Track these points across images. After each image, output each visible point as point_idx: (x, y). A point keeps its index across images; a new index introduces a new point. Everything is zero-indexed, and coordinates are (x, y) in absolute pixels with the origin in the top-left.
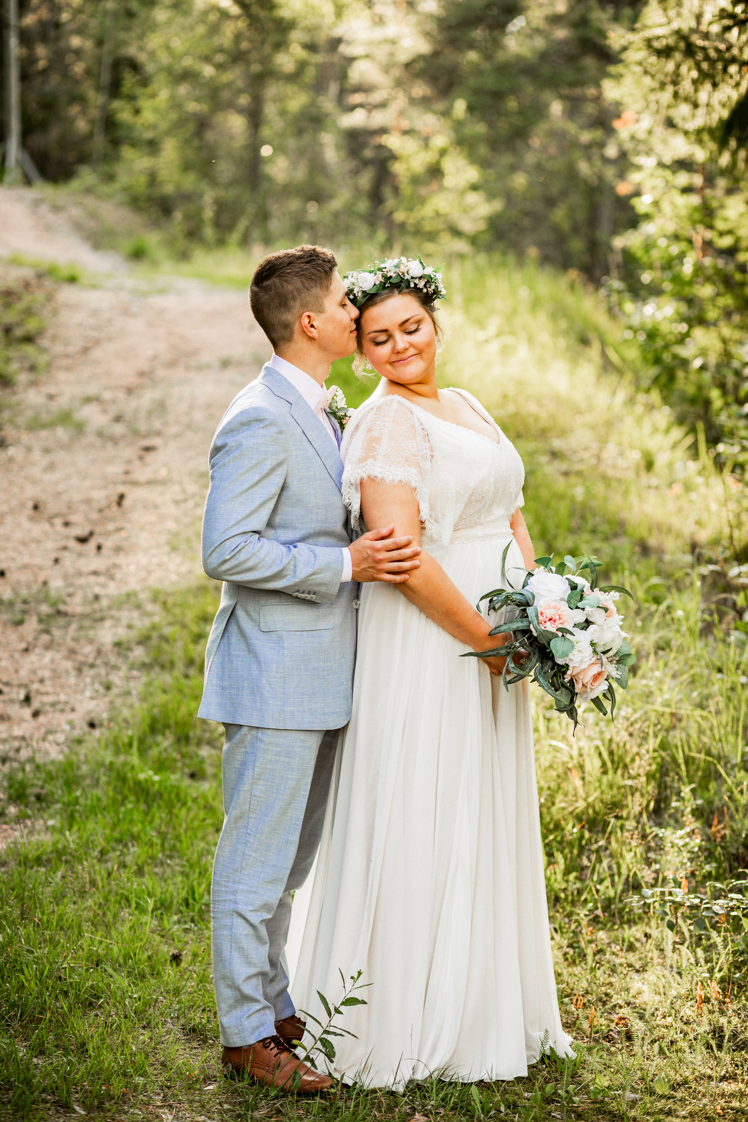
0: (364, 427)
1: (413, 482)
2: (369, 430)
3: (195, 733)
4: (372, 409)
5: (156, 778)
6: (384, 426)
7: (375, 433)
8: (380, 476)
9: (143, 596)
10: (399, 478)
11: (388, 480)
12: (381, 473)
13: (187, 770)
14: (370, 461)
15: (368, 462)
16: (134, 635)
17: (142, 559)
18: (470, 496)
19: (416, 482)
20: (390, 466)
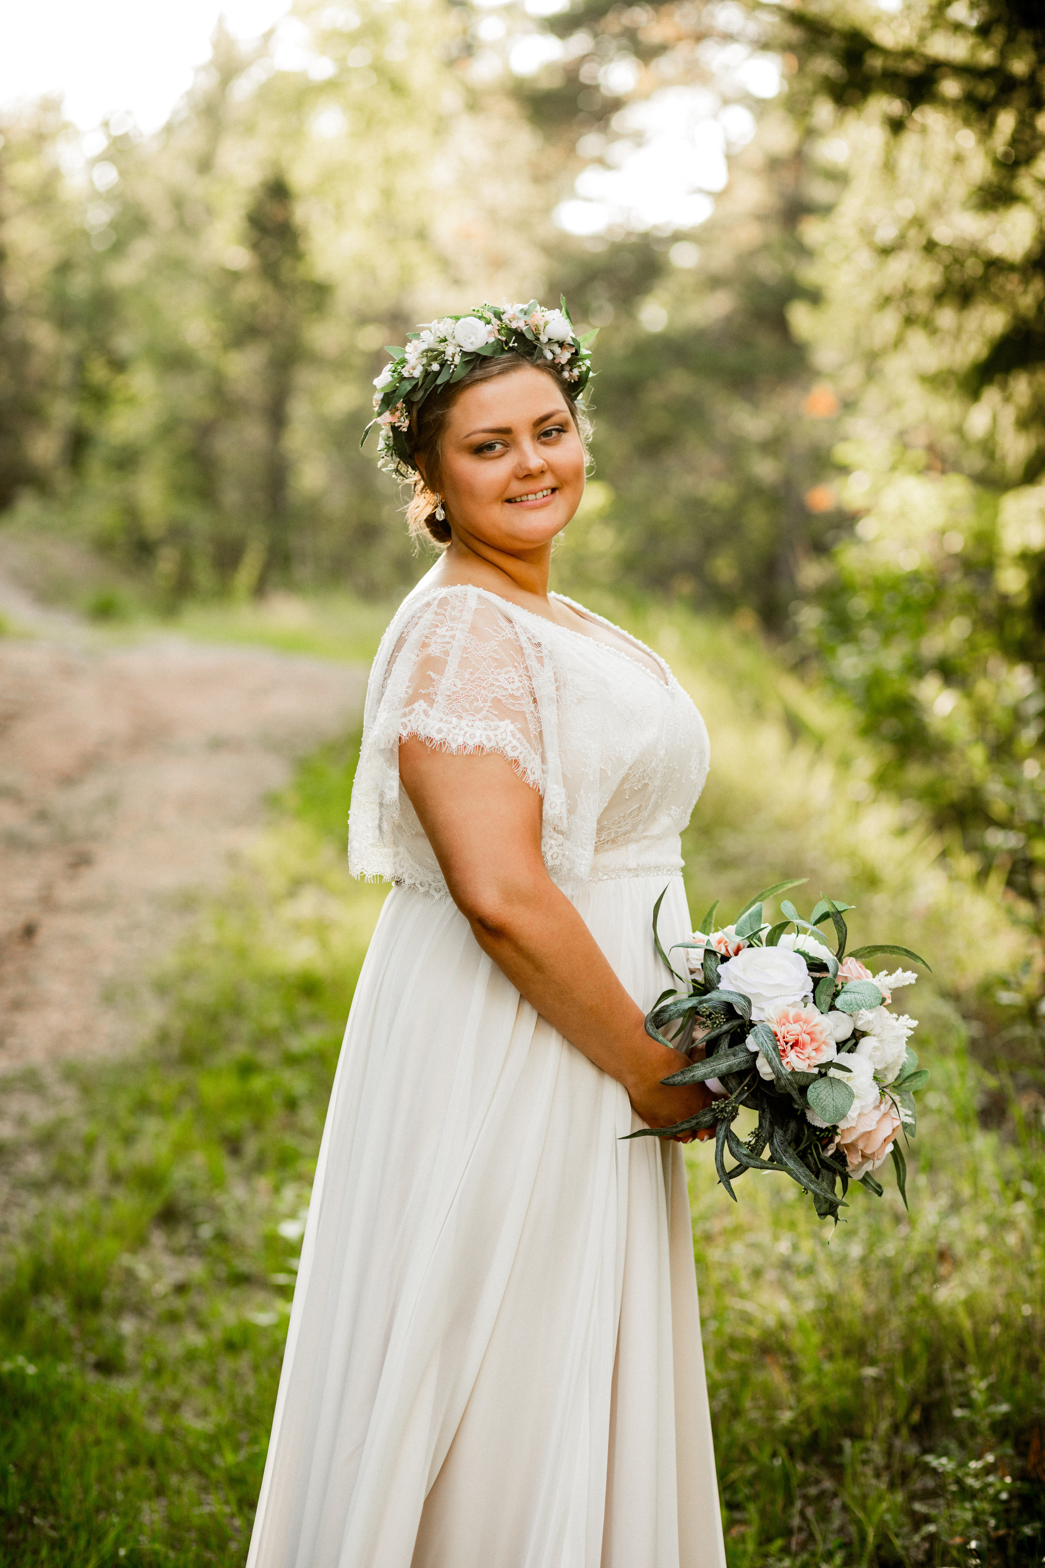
0: (414, 637)
1: (508, 748)
2: (425, 645)
3: (110, 1295)
4: (428, 604)
5: (31, 1370)
6: (453, 637)
7: (434, 650)
8: (437, 737)
9: (50, 1076)
10: (476, 741)
11: (454, 746)
12: (440, 731)
13: (91, 1357)
14: (420, 705)
15: (416, 706)
16: (27, 1134)
17: (55, 1019)
18: (624, 780)
19: (514, 748)
20: (460, 717)
